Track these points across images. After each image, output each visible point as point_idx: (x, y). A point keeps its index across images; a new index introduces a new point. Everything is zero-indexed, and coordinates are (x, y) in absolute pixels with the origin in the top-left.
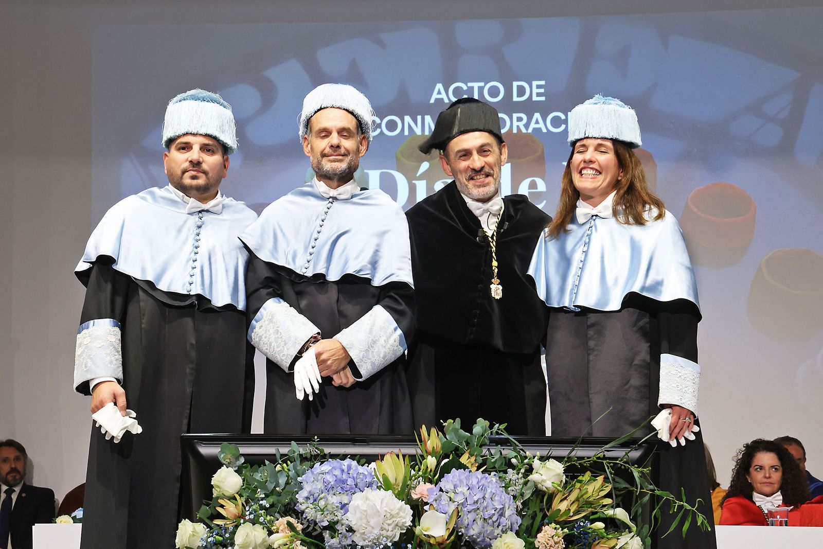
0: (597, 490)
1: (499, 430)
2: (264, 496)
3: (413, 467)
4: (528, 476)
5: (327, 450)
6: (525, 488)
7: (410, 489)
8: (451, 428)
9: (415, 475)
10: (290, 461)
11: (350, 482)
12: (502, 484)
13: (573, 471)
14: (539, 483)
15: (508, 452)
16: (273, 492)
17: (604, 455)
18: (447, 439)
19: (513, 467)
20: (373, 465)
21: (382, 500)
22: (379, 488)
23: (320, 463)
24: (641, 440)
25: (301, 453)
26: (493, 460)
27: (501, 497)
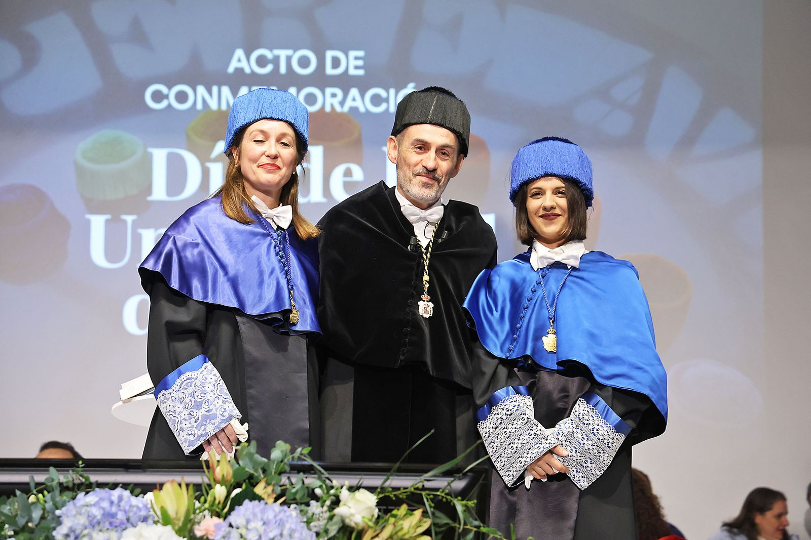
0: (413, 527)
1: (301, 454)
2: (12, 533)
3: (198, 498)
4: (334, 509)
5: (94, 478)
6: (330, 523)
7: (194, 524)
8: (244, 453)
9: (199, 508)
10: (47, 490)
11: (121, 516)
12: (303, 519)
13: (387, 504)
14: (347, 517)
15: (312, 481)
16: (24, 528)
17: (423, 486)
18: (240, 465)
19: (317, 498)
20: (150, 495)
21: (159, 538)
22: (156, 522)
23: (83, 493)
24: (466, 468)
25: (61, 481)
26: (294, 490)
27: (301, 534)
